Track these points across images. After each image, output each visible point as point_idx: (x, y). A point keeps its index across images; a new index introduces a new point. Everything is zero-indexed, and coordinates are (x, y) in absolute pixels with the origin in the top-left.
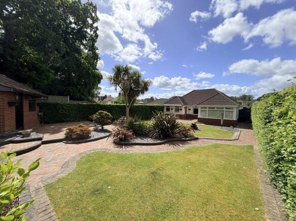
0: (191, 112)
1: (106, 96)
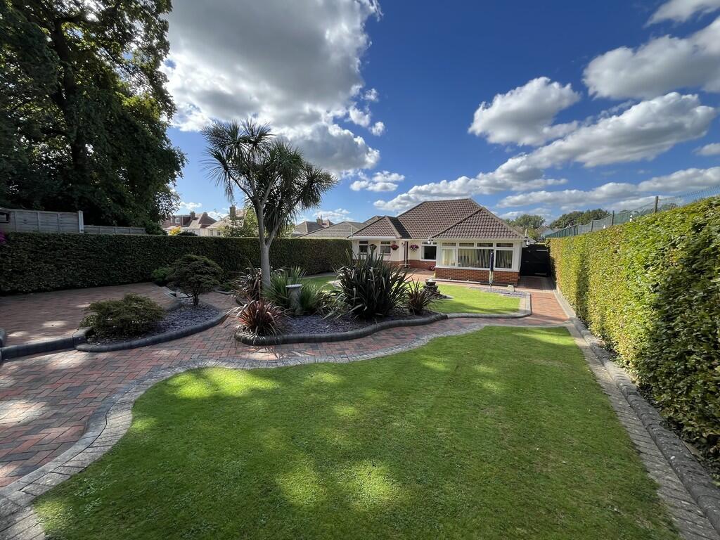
0: (419, 256)
1: (193, 214)
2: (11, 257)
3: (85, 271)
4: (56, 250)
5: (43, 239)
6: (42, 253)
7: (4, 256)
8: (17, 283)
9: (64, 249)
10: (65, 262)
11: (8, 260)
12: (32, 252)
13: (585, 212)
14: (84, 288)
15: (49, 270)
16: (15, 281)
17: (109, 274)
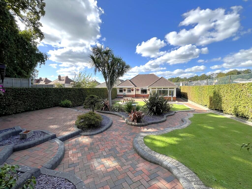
0: (139, 93)
1: (41, 78)
2: (5, 99)
3: (34, 103)
4: (23, 95)
5: (18, 90)
6: (18, 96)
7: (2, 98)
8: (7, 110)
9: (26, 94)
10: (27, 100)
11: (3, 100)
12: (14, 96)
13: (175, 78)
14: (34, 110)
15: (20, 103)
16: (7, 109)
17: (43, 104)
